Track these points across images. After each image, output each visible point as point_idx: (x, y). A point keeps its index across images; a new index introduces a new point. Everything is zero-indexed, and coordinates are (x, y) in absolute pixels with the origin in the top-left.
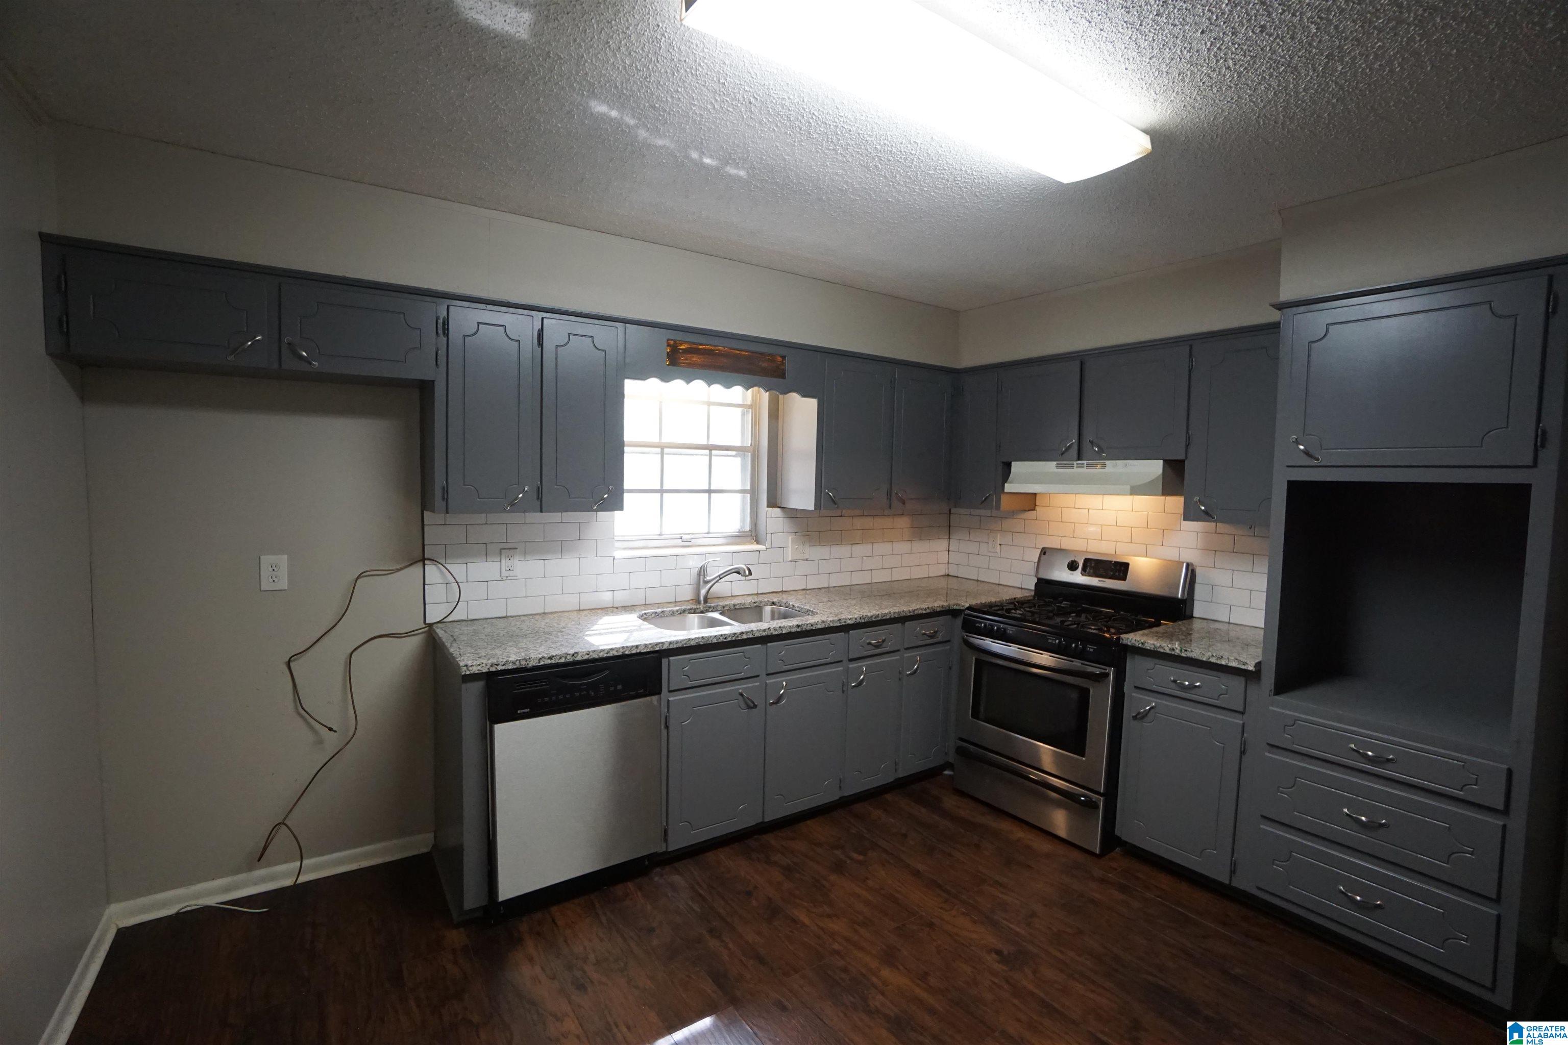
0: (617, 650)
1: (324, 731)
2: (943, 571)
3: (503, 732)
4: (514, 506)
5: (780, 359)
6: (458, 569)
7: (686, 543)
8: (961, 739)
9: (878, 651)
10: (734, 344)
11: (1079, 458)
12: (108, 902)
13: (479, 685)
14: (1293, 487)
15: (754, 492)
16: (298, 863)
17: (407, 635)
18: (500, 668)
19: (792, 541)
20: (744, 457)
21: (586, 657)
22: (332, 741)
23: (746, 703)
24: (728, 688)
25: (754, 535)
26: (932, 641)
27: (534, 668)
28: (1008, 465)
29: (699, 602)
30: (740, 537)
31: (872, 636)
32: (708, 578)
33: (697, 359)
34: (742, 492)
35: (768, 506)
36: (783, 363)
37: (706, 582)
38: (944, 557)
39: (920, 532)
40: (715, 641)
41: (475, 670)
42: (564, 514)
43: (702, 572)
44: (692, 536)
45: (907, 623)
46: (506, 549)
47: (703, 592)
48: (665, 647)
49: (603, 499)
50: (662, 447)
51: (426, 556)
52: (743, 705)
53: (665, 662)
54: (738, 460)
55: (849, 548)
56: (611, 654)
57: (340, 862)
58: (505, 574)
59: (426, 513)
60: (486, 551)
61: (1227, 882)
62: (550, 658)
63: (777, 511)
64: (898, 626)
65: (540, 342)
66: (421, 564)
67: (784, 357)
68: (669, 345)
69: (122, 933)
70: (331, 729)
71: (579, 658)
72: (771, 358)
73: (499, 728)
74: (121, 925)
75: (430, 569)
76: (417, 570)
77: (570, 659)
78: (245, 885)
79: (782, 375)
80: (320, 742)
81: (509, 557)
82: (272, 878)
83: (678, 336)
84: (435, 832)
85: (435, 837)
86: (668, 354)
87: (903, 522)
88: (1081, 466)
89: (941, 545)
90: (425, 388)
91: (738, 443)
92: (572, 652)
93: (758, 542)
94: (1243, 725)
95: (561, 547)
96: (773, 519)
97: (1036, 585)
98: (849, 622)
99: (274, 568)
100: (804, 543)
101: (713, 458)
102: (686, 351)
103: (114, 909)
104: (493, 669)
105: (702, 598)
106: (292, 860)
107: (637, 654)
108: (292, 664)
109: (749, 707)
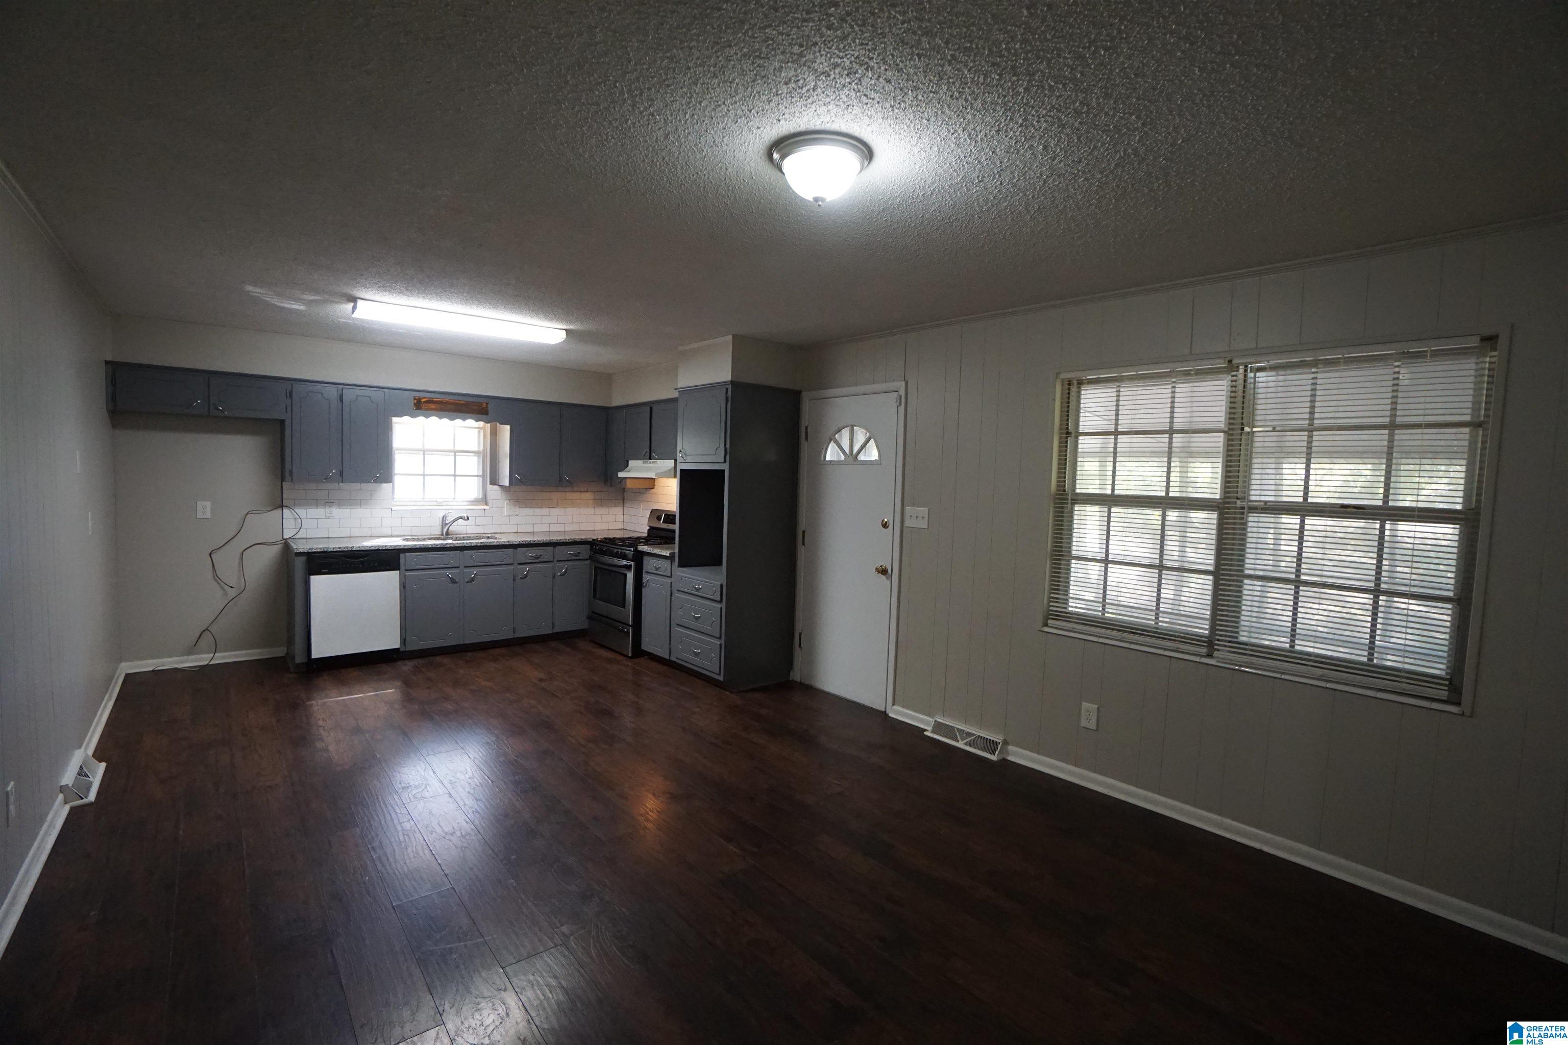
0: (375, 547)
1: (227, 588)
2: (620, 526)
3: (316, 580)
4: (327, 479)
5: (485, 404)
6: (301, 512)
7: (439, 504)
8: (593, 612)
9: (537, 560)
10: (456, 397)
11: (650, 459)
12: (121, 662)
13: (303, 559)
14: (681, 470)
15: (483, 476)
16: (213, 655)
17: (274, 543)
18: (313, 551)
19: (507, 504)
20: (479, 457)
21: (358, 549)
22: (232, 593)
23: (452, 581)
24: (442, 571)
25: (485, 500)
26: (576, 558)
27: (331, 552)
28: (628, 462)
29: (442, 535)
30: (476, 502)
31: (532, 553)
32: (447, 522)
33: (433, 406)
34: (477, 476)
35: (490, 484)
36: (487, 407)
37: (447, 524)
38: (621, 518)
39: (600, 502)
40: (430, 546)
41: (301, 550)
42: (362, 484)
43: (444, 518)
44: (442, 500)
45: (558, 547)
46: (329, 503)
47: (445, 530)
48: (401, 547)
49: (376, 476)
50: (424, 452)
51: (284, 504)
52: (450, 581)
53: (402, 556)
54: (476, 458)
55: (548, 510)
56: (373, 548)
57: (236, 656)
58: (327, 515)
59: (284, 483)
60: (317, 503)
61: (668, 658)
62: (340, 548)
63: (496, 487)
64: (551, 548)
65: (341, 400)
66: (280, 509)
67: (487, 404)
68: (415, 399)
69: (128, 676)
70: (232, 587)
71: (354, 549)
72: (480, 404)
73: (312, 578)
74: (128, 672)
75: (286, 511)
76: (279, 511)
77: (349, 549)
78: (186, 661)
79: (486, 413)
80: (226, 594)
81: (330, 507)
82: (200, 660)
83: (417, 395)
84: (288, 647)
85: (287, 650)
86: (415, 404)
87: (589, 495)
88: (650, 463)
89: (618, 511)
90: (282, 422)
91: (476, 449)
92: (350, 546)
93: (486, 504)
94: (671, 583)
95: (360, 503)
96: (494, 491)
97: (648, 530)
98: (515, 543)
99: (204, 507)
100: (515, 506)
101: (457, 457)
102: (425, 402)
103: (123, 664)
104: (310, 551)
105: (444, 533)
106: (209, 653)
107: (384, 550)
108: (212, 555)
109: (453, 583)
